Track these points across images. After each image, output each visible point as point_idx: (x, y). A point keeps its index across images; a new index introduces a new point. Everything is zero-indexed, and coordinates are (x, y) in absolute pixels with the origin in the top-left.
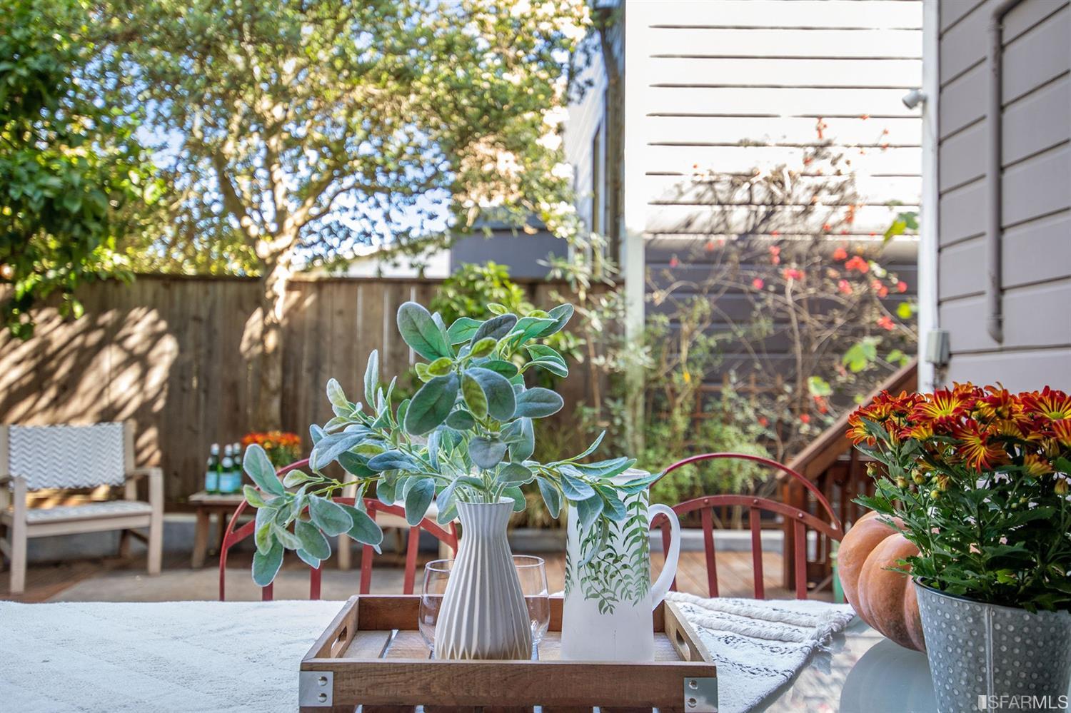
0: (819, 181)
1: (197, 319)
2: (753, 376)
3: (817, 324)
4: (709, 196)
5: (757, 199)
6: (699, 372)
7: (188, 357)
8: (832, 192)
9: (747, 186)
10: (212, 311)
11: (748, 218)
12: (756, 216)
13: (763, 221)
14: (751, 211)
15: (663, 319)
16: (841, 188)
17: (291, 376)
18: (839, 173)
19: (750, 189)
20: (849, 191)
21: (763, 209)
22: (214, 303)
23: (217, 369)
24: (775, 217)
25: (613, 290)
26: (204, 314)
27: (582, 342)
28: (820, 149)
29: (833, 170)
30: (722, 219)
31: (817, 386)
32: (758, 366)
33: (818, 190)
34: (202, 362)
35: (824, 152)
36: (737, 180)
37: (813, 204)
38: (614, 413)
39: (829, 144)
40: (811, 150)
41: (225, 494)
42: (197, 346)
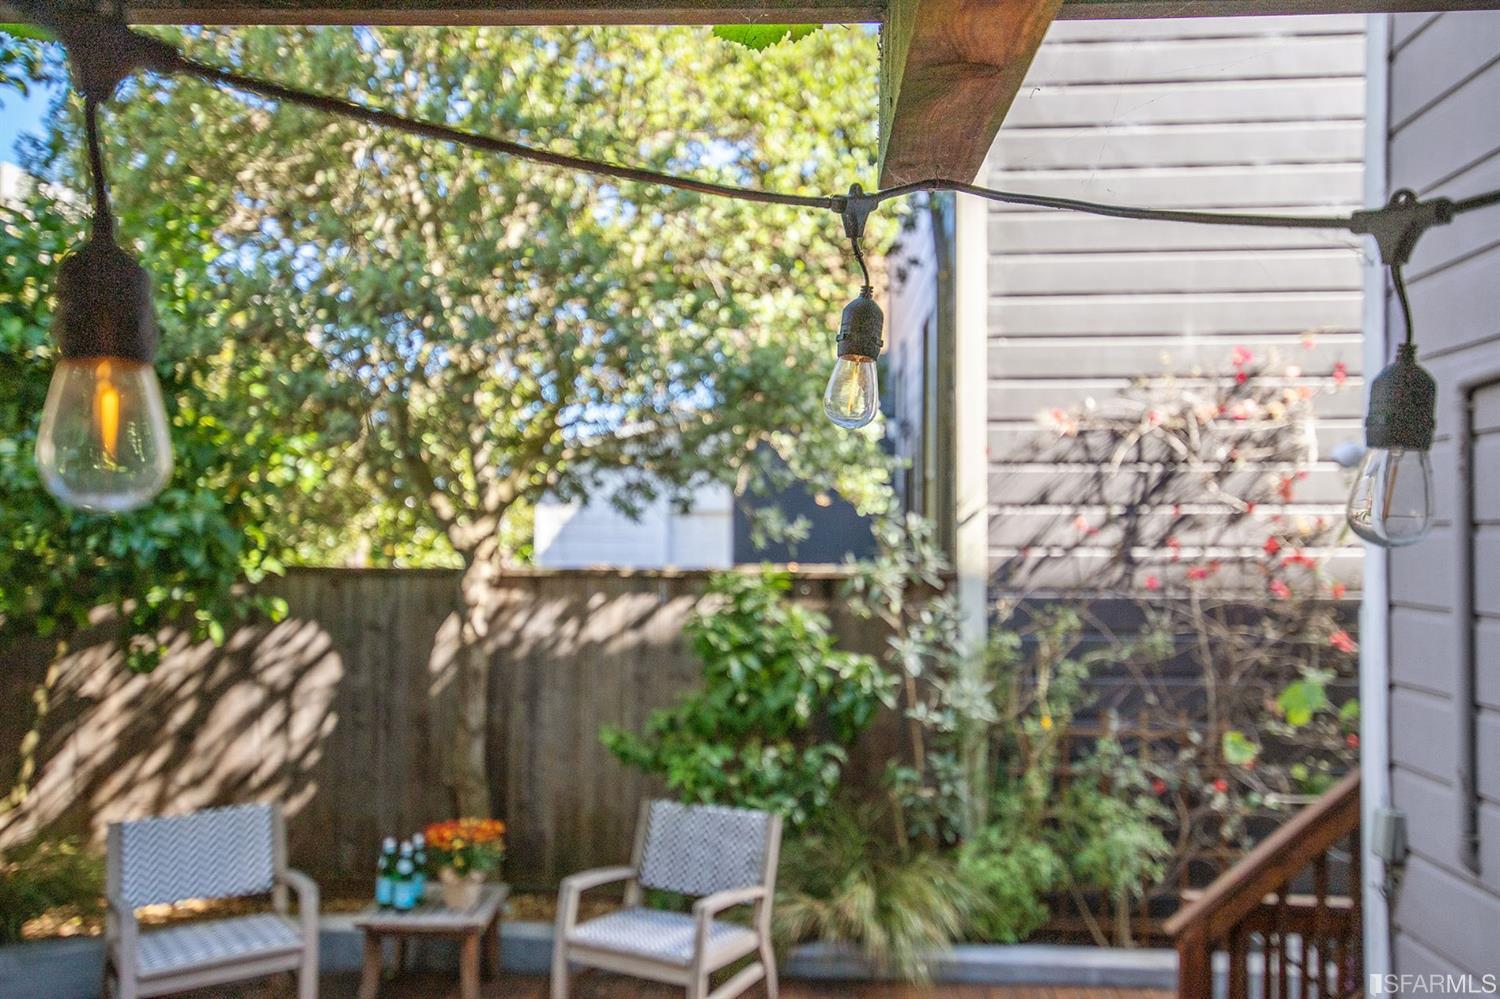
0: (1241, 428)
1: (375, 627)
2: (1145, 715)
3: (1238, 641)
4: (1078, 454)
5: (1149, 454)
6: (1065, 710)
7: (363, 679)
8: (1259, 445)
9: (1132, 438)
10: (394, 617)
11: (1134, 485)
12: (1146, 480)
13: (1155, 490)
14: (1140, 474)
15: (1012, 639)
16: (1272, 439)
17: (499, 707)
18: (1270, 417)
19: (1139, 442)
20: (1285, 443)
21: (1158, 469)
22: (396, 605)
23: (401, 696)
24: (1173, 484)
25: (940, 593)
26: (383, 620)
27: (895, 680)
28: (1244, 381)
29: (1261, 412)
30: (1096, 488)
31: (1237, 748)
32: (1151, 699)
33: (1239, 442)
34: (382, 687)
35: (1247, 387)
36: (1120, 428)
37: (1232, 460)
38: (941, 775)
39: (1255, 374)
40: (1229, 384)
41: (401, 911)
42: (377, 663)
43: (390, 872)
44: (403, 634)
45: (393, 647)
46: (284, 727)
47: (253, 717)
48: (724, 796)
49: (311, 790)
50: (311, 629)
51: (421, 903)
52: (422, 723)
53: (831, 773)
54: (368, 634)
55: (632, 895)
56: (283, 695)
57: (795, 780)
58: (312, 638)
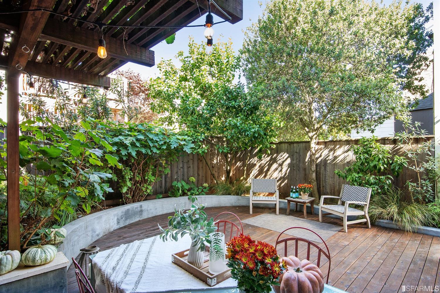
1: (296, 152)
10: (300, 150)
23: (301, 165)
26: (298, 151)
34: (298, 163)
41: (294, 198)
42: (297, 159)
43: (292, 191)
44: (301, 154)
45: (300, 156)
46: (281, 171)
47: (276, 169)
48: (360, 184)
49: (286, 181)
50: (286, 154)
51: (297, 198)
52: (305, 169)
53: (389, 182)
54: (295, 154)
55: (339, 202)
56: (281, 165)
57: (379, 183)
58: (286, 155)
